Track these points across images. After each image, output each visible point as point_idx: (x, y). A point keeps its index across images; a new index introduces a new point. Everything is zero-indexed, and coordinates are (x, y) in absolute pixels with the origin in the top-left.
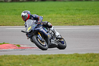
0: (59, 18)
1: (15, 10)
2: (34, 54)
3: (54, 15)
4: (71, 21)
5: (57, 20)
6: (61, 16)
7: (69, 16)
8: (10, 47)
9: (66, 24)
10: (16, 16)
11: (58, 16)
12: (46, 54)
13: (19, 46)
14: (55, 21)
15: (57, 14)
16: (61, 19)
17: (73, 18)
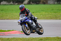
0: (47, 15)
2: (31, 37)
3: (44, 13)
5: (46, 16)
6: (48, 13)
7: (53, 14)
8: (16, 33)
9: (51, 18)
11: (46, 13)
13: (22, 32)
14: (44, 17)
15: (46, 12)
17: (56, 15)
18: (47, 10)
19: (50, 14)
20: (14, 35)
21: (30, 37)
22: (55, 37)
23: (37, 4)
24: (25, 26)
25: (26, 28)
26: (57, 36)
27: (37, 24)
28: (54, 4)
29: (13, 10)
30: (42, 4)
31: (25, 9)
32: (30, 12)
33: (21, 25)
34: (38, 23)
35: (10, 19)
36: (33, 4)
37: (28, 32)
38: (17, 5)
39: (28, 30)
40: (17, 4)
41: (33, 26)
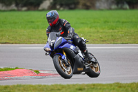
0: (94, 33)
1: (32, 22)
2: (59, 83)
3: (86, 29)
4: (110, 37)
5: (90, 36)
6: (96, 31)
7: (107, 31)
8: (25, 74)
9: (103, 42)
10: (34, 30)
11: (92, 30)
12: (75, 83)
13: (37, 72)
14: (88, 38)
15: (90, 28)
16: (95, 35)
17: (113, 34)
18: (95, 22)
19: (101, 31)
20: (20, 79)
21: (56, 83)
22: (111, 82)
23: (71, 9)
24: (61, 58)
25: (64, 62)
26: (116, 82)
27: (86, 54)
28: (110, 9)
29: (16, 23)
30: (82, 9)
31: (60, 21)
32: (70, 26)
33: (51, 55)
34: (89, 51)
35: (9, 43)
36: (62, 9)
37: (68, 71)
38: (26, 11)
39: (68, 66)
40: (24, 9)
41: (77, 59)
